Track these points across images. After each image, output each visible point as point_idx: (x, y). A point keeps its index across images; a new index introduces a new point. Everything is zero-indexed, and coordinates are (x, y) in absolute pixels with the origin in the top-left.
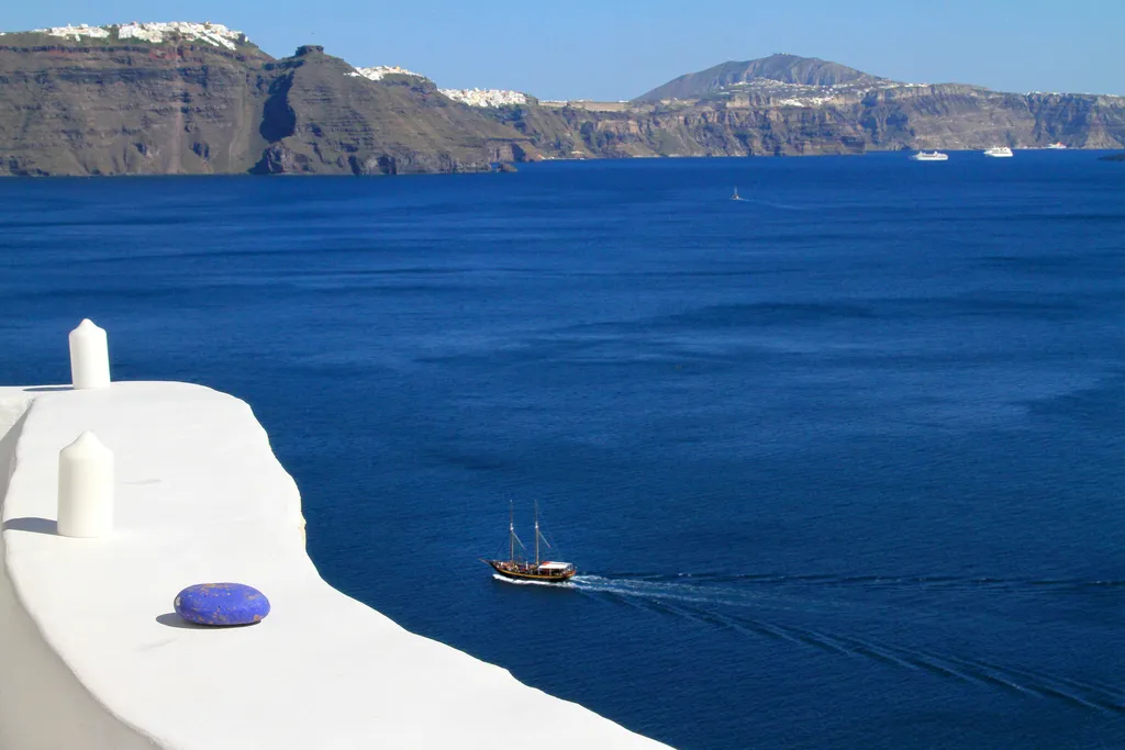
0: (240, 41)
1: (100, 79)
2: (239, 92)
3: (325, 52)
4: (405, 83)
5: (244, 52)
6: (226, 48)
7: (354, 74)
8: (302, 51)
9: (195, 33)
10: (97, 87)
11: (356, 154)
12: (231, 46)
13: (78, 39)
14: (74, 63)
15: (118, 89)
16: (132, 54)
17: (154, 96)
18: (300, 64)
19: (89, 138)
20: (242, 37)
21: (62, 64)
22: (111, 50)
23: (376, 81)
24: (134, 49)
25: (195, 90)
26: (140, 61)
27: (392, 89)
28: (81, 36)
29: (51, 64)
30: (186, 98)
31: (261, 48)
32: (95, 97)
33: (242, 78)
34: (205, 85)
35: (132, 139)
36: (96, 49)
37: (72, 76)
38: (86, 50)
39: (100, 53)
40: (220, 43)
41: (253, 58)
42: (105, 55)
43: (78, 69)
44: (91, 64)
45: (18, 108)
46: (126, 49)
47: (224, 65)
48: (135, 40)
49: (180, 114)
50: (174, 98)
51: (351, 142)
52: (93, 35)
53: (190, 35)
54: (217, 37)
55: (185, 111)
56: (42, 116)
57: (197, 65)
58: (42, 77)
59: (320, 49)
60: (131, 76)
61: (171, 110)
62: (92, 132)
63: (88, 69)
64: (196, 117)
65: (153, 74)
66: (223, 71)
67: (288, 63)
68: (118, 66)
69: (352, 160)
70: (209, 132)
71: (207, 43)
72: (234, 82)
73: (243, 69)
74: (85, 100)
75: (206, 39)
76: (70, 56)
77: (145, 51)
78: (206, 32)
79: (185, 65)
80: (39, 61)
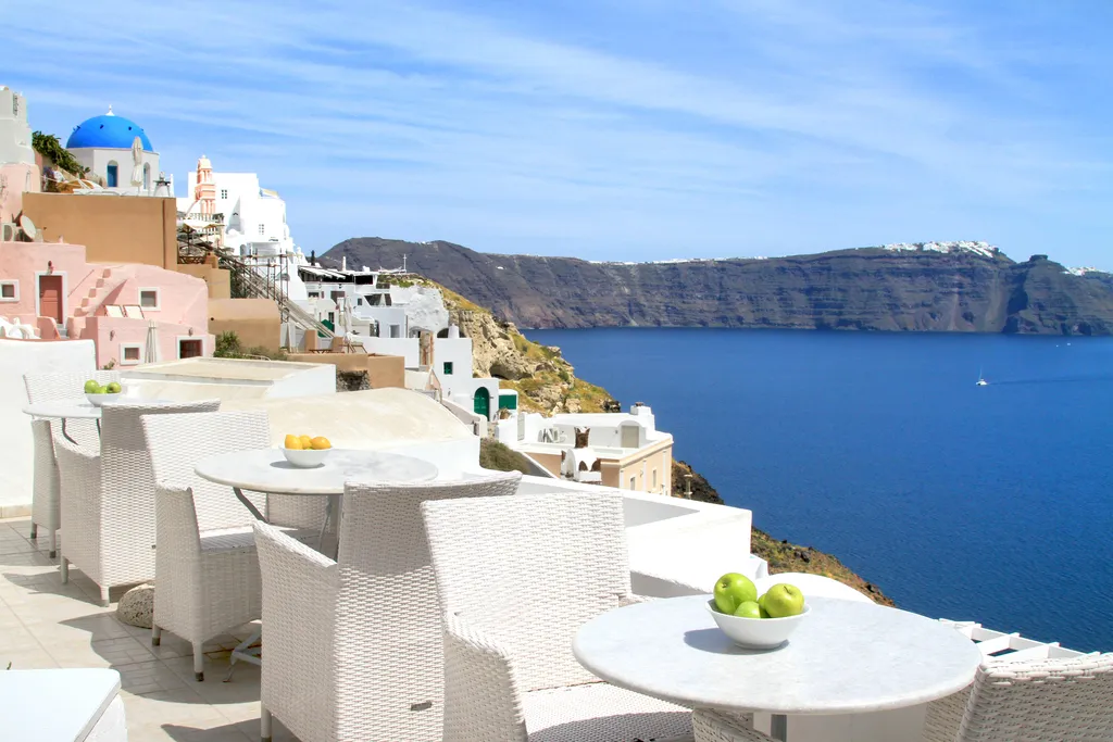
0: (995, 252)
1: (910, 274)
2: (994, 283)
3: (1049, 259)
4: (1098, 278)
5: (997, 258)
6: (987, 256)
7: (1065, 272)
8: (1034, 258)
9: (968, 247)
10: (909, 279)
11: (1066, 322)
12: (990, 255)
13: (899, 251)
14: (896, 266)
15: (921, 281)
16: (931, 260)
17: (941, 285)
18: (1033, 266)
19: (902, 309)
20: (997, 249)
21: (890, 266)
22: (918, 258)
23: (1079, 276)
24: (932, 257)
25: (966, 281)
26: (935, 264)
27: (1090, 281)
28: (901, 249)
29: (883, 266)
30: (960, 285)
31: (1008, 256)
32: (907, 284)
33: (996, 275)
34: (972, 279)
35: (927, 309)
36: (909, 257)
37: (896, 272)
38: (903, 257)
39: (911, 260)
40: (983, 253)
41: (1003, 262)
42: (915, 260)
43: (898, 269)
44: (906, 265)
45: (863, 291)
46: (927, 257)
47: (985, 267)
48: (932, 251)
49: (957, 296)
50: (953, 285)
51: (1063, 315)
52: (908, 249)
53: (966, 249)
54: (981, 250)
55: (959, 293)
56: (876, 295)
57: (969, 266)
58: (878, 273)
59: (1046, 257)
60: (929, 273)
61: (951, 293)
62: (905, 305)
63: (904, 269)
64: (966, 297)
65: (942, 272)
66: (984, 270)
67: (1024, 265)
68: (922, 267)
69: (1063, 325)
70: (974, 307)
71: (975, 253)
72: (991, 277)
73: (996, 269)
74: (901, 287)
75: (975, 251)
76: (895, 261)
77: (938, 258)
78: (975, 247)
79: (960, 266)
80: (876, 264)
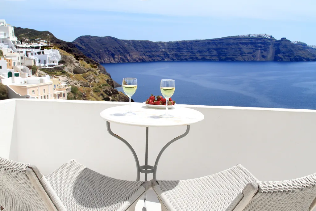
1: (246, 44)
2: (271, 46)
3: (286, 39)
4: (301, 44)
5: (272, 39)
7: (291, 43)
8: (282, 39)
11: (291, 57)
12: (269, 38)
13: (243, 37)
15: (250, 46)
17: (255, 47)
18: (282, 41)
19: (244, 54)
20: (271, 36)
21: (240, 41)
23: (296, 44)
24: (253, 39)
25: (263, 46)
26: (254, 41)
27: (299, 45)
29: (238, 41)
30: (261, 47)
31: (275, 38)
32: (246, 47)
35: (251, 54)
37: (242, 43)
38: (245, 39)
39: (247, 40)
41: (273, 40)
42: (248, 40)
43: (243, 42)
44: (245, 41)
45: (233, 49)
46: (251, 39)
48: (253, 37)
49: (260, 50)
50: (259, 47)
51: (290, 55)
52: (246, 36)
53: (263, 36)
54: (267, 36)
55: (261, 49)
56: (236, 50)
57: (263, 41)
58: (237, 44)
59: (285, 38)
60: (252, 43)
61: (258, 49)
62: (245, 53)
63: (244, 42)
64: (262, 51)
65: (256, 43)
66: (268, 42)
67: (279, 41)
68: (250, 42)
69: (290, 59)
70: (265, 53)
71: (265, 37)
72: (270, 44)
73: (271, 42)
74: (244, 48)
76: (242, 40)
78: (265, 35)
79: (261, 41)
80: (236, 41)
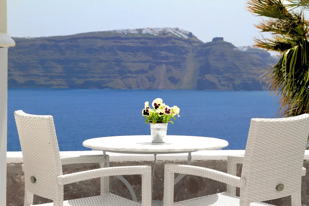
0: (190, 35)
1: (133, 50)
3: (224, 40)
5: (191, 39)
6: (184, 38)
7: (235, 49)
8: (215, 39)
9: (172, 32)
10: (132, 53)
11: (235, 82)
12: (186, 37)
13: (126, 33)
14: (124, 44)
16: (146, 40)
17: (154, 57)
18: (214, 44)
19: (128, 75)
20: (190, 33)
21: (119, 44)
22: (139, 39)
23: (245, 52)
24: (149, 38)
25: (171, 55)
26: (151, 44)
27: (252, 55)
28: (127, 33)
29: (114, 44)
30: (167, 58)
31: (198, 38)
33: (190, 51)
34: (175, 53)
36: (132, 38)
37: (124, 49)
38: (129, 39)
39: (134, 40)
40: (182, 36)
41: (195, 42)
42: (136, 41)
43: (126, 46)
44: (130, 44)
45: (101, 61)
46: (145, 38)
47: (183, 45)
48: (148, 34)
49: (164, 65)
50: (163, 58)
51: (233, 77)
52: (132, 32)
53: (170, 33)
54: (181, 34)
55: (167, 64)
57: (172, 45)
58: (112, 49)
59: (222, 39)
60: (146, 49)
61: (161, 63)
62: (130, 72)
63: (129, 46)
64: (170, 66)
65: (155, 49)
66: (183, 48)
67: (208, 44)
68: (141, 45)
69: (234, 85)
70: (176, 73)
71: (177, 36)
72: (187, 52)
73: (190, 47)
75: (176, 34)
76: (122, 41)
77: (152, 39)
78: (177, 31)
79: (167, 45)
80: (111, 43)
